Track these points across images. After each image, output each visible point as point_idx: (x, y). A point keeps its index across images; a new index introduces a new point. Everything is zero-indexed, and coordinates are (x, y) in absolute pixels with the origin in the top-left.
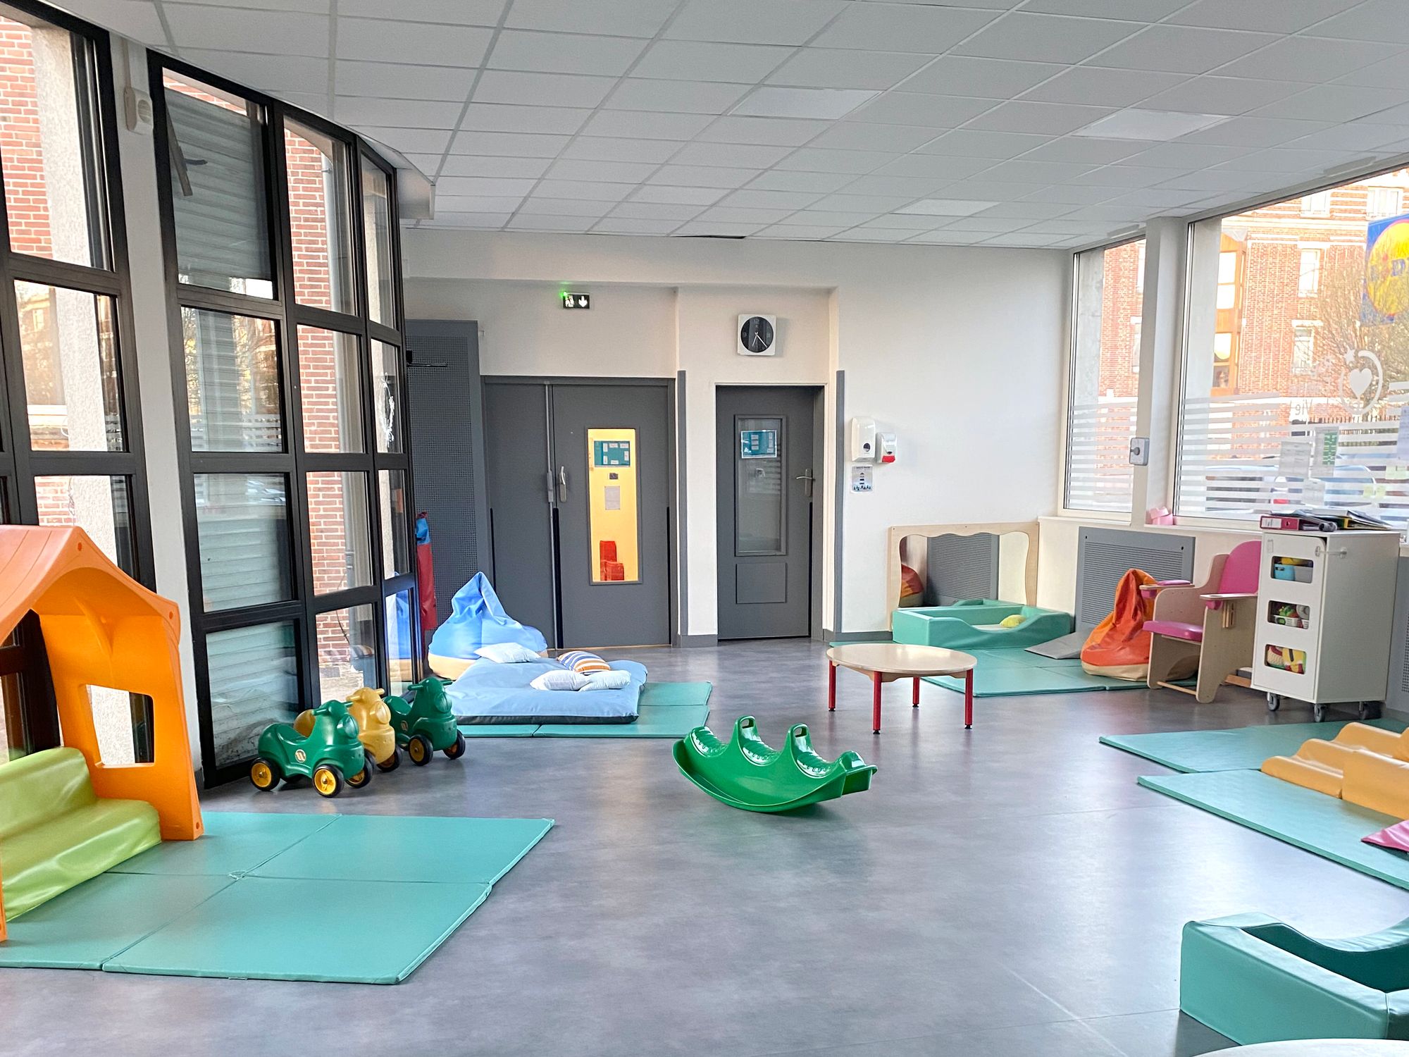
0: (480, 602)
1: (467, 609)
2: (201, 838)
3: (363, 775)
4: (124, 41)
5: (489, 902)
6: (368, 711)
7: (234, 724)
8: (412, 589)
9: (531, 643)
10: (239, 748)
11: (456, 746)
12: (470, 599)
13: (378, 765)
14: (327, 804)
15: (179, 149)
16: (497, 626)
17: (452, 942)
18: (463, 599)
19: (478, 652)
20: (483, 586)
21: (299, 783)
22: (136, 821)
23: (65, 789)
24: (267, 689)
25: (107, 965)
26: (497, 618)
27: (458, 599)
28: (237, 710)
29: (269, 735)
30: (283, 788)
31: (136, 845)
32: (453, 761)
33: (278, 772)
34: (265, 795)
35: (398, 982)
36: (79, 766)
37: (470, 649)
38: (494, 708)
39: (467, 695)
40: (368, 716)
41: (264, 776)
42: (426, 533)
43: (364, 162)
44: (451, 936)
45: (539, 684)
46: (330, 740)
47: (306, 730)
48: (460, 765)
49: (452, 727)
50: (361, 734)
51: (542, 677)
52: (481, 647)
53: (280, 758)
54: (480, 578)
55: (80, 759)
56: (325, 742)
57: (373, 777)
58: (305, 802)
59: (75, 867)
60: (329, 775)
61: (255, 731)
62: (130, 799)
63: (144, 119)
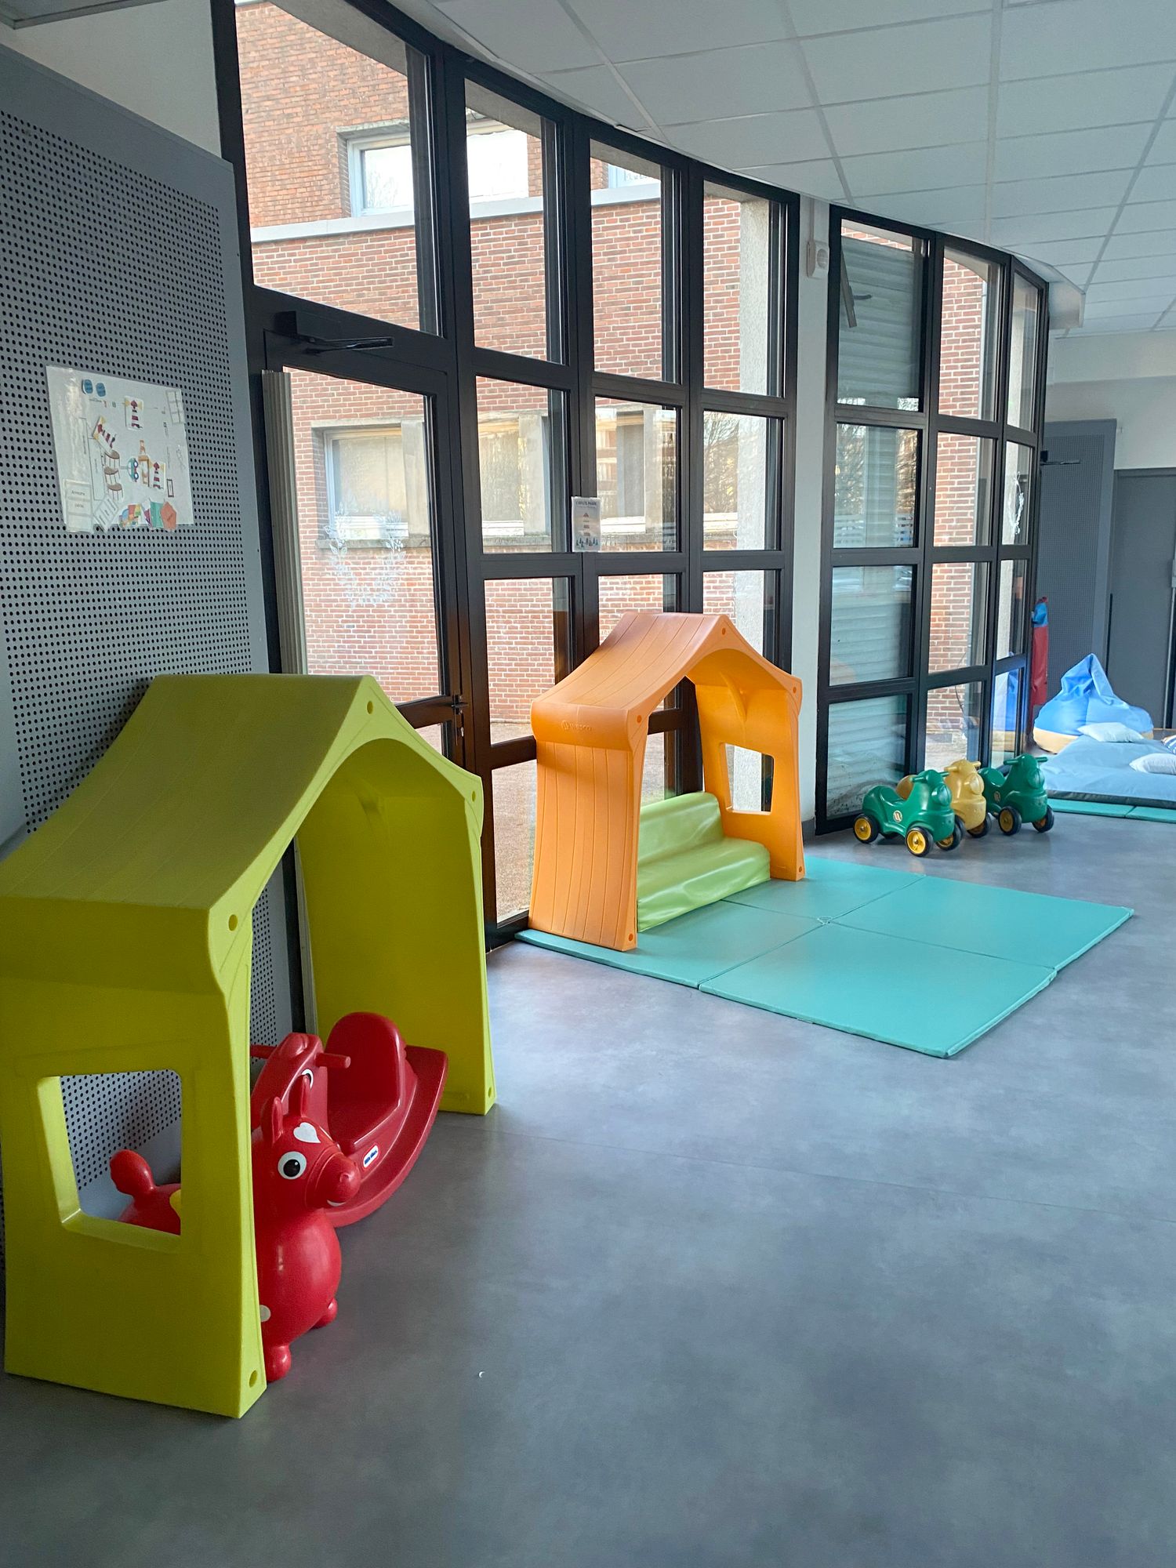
0: (1088, 682)
1: (1075, 688)
2: (801, 880)
3: (952, 839)
4: (812, 201)
5: (1051, 989)
6: (964, 780)
7: (846, 782)
8: (1023, 669)
9: (1136, 724)
10: (848, 803)
11: (1044, 821)
12: (1080, 679)
13: (968, 831)
14: (916, 862)
15: (850, 288)
16: (1104, 706)
17: (1007, 1025)
18: (1072, 678)
19: (1082, 729)
20: (1094, 667)
21: (894, 840)
22: (750, 860)
23: (700, 827)
24: (878, 754)
25: (702, 986)
26: (1104, 698)
27: (1067, 678)
28: (851, 770)
29: (873, 795)
30: (881, 843)
31: (749, 879)
32: (1040, 834)
33: (877, 828)
34: (864, 847)
35: (946, 1057)
36: (714, 808)
37: (1074, 725)
38: (1090, 785)
39: (1063, 771)
40: (963, 785)
41: (865, 830)
42: (1044, 617)
43: (1017, 280)
44: (1007, 1019)
45: (1138, 765)
46: (924, 807)
47: (904, 793)
48: (1047, 839)
49: (1042, 802)
50: (954, 802)
51: (1142, 759)
52: (1084, 725)
53: (881, 817)
54: (1091, 660)
55: (715, 803)
56: (920, 806)
57: (962, 843)
58: (897, 858)
59: (699, 894)
60: (920, 837)
61: (864, 789)
62: (750, 840)
63: (821, 266)
